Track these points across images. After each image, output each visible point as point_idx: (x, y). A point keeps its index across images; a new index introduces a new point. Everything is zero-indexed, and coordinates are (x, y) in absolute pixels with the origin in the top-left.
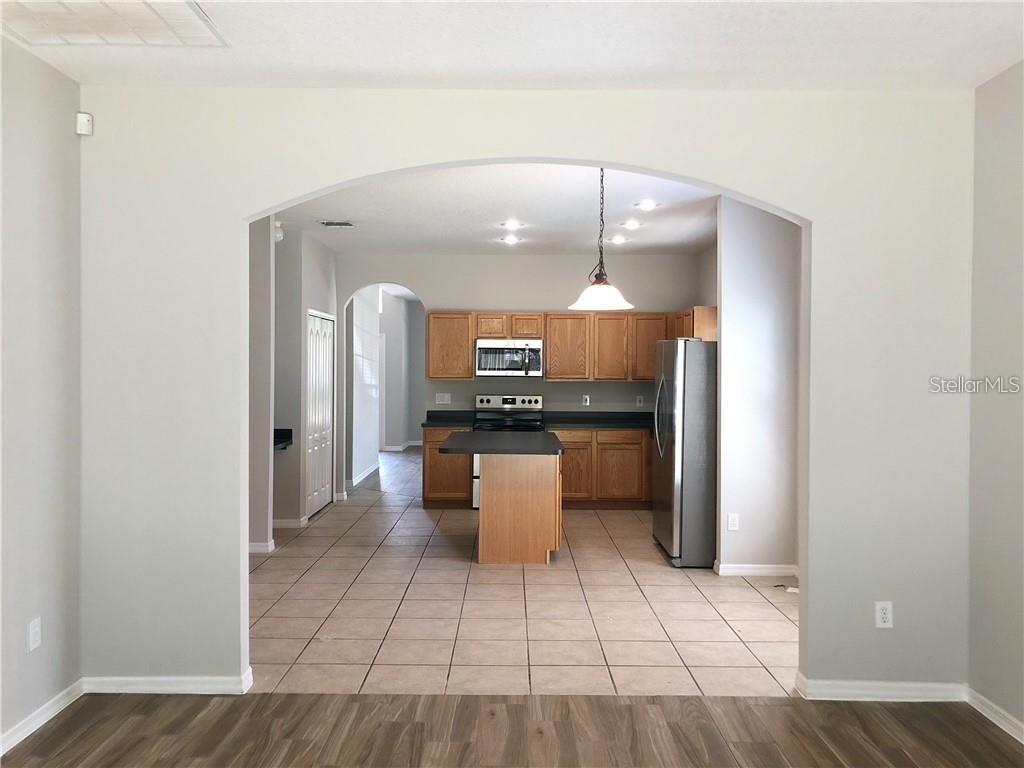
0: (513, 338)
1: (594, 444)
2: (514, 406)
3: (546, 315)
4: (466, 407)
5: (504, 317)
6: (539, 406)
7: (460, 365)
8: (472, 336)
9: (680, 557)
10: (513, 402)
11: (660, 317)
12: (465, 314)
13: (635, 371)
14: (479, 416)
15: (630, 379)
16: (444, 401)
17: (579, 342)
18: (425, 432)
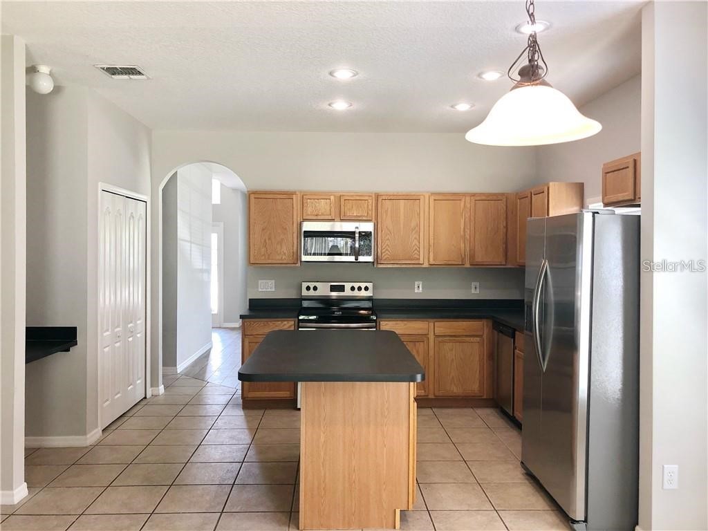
0: (342, 220)
1: (431, 337)
2: (341, 294)
3: (378, 196)
4: (291, 294)
5: (332, 198)
6: (369, 294)
7: (284, 249)
8: (297, 219)
9: (586, 521)
10: (342, 289)
11: (500, 198)
12: (289, 195)
13: (472, 256)
14: (305, 304)
15: (468, 265)
16: (268, 289)
17: (413, 224)
18: (243, 323)
